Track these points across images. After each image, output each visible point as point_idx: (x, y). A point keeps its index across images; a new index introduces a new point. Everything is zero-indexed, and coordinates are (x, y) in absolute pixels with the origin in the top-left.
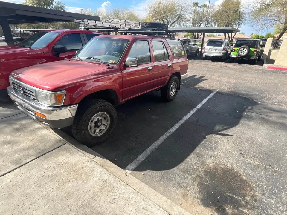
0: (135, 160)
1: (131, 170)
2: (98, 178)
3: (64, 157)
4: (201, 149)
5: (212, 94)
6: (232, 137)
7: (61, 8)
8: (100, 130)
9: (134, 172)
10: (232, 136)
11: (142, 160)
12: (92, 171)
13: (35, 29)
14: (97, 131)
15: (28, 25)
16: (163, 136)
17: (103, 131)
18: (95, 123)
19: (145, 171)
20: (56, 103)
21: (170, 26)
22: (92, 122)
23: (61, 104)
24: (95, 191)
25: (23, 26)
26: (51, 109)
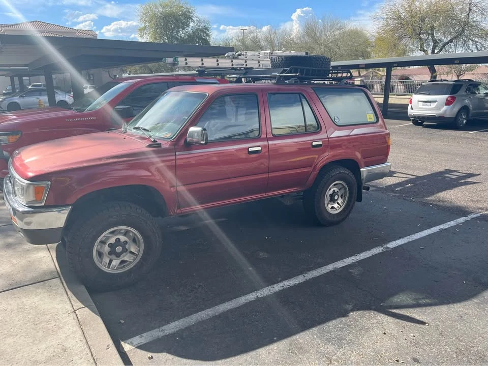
0: (157, 329)
1: (134, 346)
2: (60, 341)
3: (36, 299)
4: (313, 335)
5: (462, 220)
6: (422, 326)
7: (202, 31)
8: (123, 262)
9: (138, 350)
10: (423, 323)
11: (168, 331)
12: (60, 328)
13: (152, 73)
14: (116, 262)
15: (141, 67)
16: (249, 295)
17: (127, 265)
18: (111, 245)
19: (158, 352)
20: (36, 200)
21: (441, 50)
22: (103, 242)
23: (41, 203)
24: (38, 359)
25: (133, 68)
26: (26, 209)
